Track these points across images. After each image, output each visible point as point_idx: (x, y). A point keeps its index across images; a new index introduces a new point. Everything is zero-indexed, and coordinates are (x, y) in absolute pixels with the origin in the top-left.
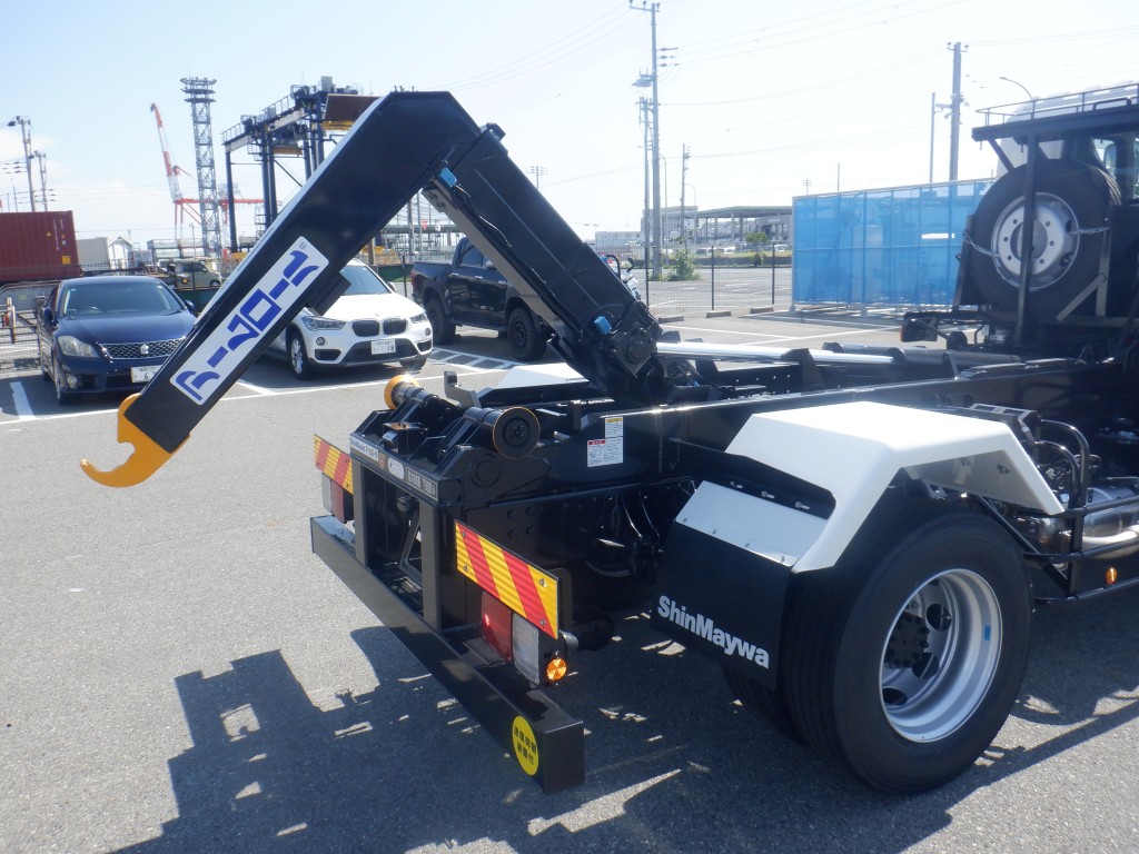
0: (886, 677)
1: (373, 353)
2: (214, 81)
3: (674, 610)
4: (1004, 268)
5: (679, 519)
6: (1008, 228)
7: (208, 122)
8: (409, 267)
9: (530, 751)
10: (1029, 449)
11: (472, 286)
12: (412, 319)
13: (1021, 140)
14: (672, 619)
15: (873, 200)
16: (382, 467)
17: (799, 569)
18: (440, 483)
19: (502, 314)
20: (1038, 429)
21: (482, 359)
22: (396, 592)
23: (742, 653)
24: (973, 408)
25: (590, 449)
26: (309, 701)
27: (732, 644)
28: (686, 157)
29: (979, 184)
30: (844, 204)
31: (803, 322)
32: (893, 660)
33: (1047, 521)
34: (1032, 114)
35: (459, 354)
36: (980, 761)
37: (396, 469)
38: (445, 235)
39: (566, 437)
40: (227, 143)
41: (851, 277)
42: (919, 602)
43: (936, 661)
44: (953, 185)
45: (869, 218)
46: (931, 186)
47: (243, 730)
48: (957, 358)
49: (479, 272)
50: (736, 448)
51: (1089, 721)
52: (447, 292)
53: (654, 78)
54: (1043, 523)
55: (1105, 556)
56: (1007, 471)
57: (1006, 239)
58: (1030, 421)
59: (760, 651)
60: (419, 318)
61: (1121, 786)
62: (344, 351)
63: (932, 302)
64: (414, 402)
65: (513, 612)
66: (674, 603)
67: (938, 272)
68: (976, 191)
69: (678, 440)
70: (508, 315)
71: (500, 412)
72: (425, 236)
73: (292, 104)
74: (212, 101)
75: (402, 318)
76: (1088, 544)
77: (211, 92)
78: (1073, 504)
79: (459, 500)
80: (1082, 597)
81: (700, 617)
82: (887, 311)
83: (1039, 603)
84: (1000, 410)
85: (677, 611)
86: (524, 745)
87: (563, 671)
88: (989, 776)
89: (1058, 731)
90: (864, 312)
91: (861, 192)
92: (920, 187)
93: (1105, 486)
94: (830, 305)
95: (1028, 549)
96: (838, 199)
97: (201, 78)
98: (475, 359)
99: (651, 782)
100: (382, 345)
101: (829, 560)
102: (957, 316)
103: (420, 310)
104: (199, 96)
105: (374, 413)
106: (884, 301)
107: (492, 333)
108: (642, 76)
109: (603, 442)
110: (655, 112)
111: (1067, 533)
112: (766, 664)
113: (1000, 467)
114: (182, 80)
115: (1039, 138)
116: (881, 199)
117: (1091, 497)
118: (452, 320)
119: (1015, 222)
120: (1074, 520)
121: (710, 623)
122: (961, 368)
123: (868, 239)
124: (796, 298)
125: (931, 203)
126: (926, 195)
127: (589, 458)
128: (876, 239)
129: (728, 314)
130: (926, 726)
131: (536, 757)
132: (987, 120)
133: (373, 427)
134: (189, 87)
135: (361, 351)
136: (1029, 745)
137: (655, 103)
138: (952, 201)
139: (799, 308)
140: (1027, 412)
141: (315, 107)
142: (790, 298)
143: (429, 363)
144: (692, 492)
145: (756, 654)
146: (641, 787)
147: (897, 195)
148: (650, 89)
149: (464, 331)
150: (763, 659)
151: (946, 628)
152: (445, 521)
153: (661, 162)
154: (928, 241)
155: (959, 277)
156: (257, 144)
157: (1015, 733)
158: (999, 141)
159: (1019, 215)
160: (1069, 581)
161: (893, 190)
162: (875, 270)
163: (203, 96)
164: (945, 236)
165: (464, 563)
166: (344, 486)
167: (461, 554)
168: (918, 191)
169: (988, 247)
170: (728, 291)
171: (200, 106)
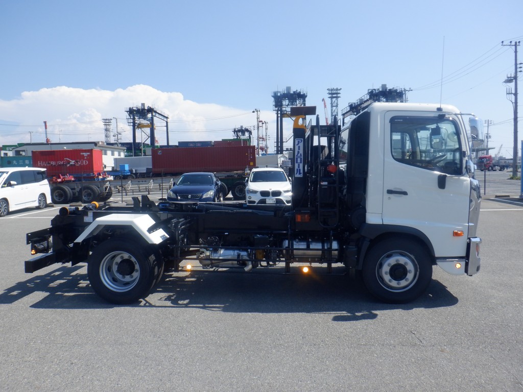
2: (341, 89)
7: (337, 106)
40: (343, 115)
53: (516, 78)
73: (368, 97)
74: (339, 97)
77: (339, 93)
97: (335, 88)
104: (334, 95)
108: (508, 78)
110: (516, 94)
114: (328, 90)
134: (330, 92)
141: (377, 98)
148: (513, 83)
156: (354, 115)
163: (336, 95)
171: (334, 99)
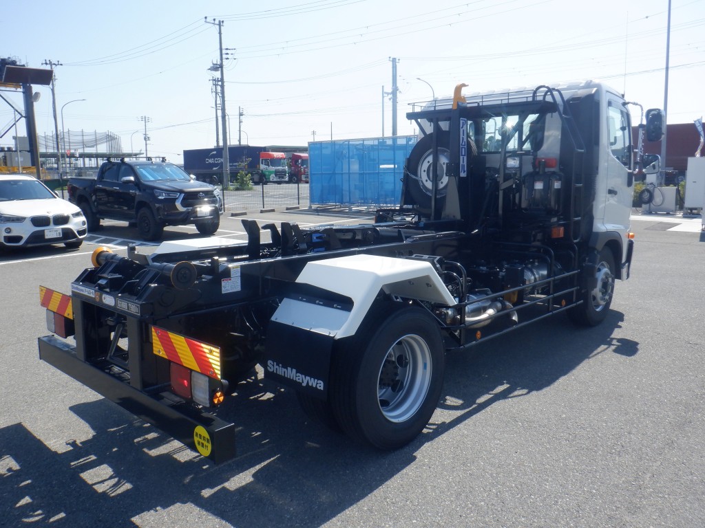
0: (380, 393)
1: (46, 237)
3: (276, 367)
4: (424, 185)
5: (273, 319)
6: (425, 166)
8: (67, 180)
9: (205, 443)
10: (440, 275)
11: (109, 193)
12: (73, 215)
13: (430, 120)
14: (275, 372)
15: (353, 145)
16: (98, 300)
17: (338, 337)
18: (141, 305)
19: (133, 212)
20: (444, 266)
21: (120, 240)
22: (109, 374)
23: (310, 384)
24: (413, 256)
25: (223, 283)
26: (48, 449)
27: (305, 380)
28: (241, 114)
29: (409, 138)
30: (337, 147)
31: (318, 215)
32: (383, 384)
33: (450, 312)
34: (435, 107)
35: (103, 237)
36: (425, 431)
37: (109, 300)
38: (81, 159)
39: (210, 277)
41: (342, 190)
42: (393, 353)
43: (402, 383)
44: (394, 138)
45: (351, 154)
46: (383, 138)
47: (10, 470)
48: (404, 233)
49: (117, 185)
50: (301, 279)
51: (474, 406)
52: (94, 198)
53: (221, 66)
54: (448, 313)
55: (475, 326)
56: (431, 286)
57: (424, 171)
58: (439, 261)
59: (319, 381)
60: (77, 215)
61: (486, 433)
62: (25, 237)
63: (386, 203)
64: (113, 262)
65: (191, 370)
66: (275, 363)
67: (389, 187)
68: (408, 142)
69: (269, 277)
70: (137, 212)
71: (173, 265)
72: (67, 160)
75: (66, 215)
76: (468, 321)
78: (460, 301)
79: (152, 314)
80: (467, 346)
81: (289, 369)
82: (363, 208)
83: (447, 350)
84: (426, 257)
85: (278, 367)
86: (201, 441)
87: (221, 399)
88: (430, 437)
89: (459, 413)
90: (350, 209)
91: (346, 141)
92: (378, 139)
93: (475, 293)
94: (331, 205)
95: (442, 325)
96: (333, 143)
98: (114, 240)
99: (263, 464)
100: (52, 232)
101: (352, 332)
102: (402, 211)
103: (77, 209)
105: (86, 270)
106: (361, 203)
107: (125, 223)
108: (213, 64)
109: (230, 280)
110: (222, 86)
111: (458, 317)
112: (322, 388)
113: (428, 284)
115: (438, 120)
116: (357, 145)
117: (468, 299)
118: (98, 216)
119: (429, 162)
120: (461, 308)
121: (294, 371)
122: (407, 237)
123: (351, 167)
124: (312, 201)
125: (384, 148)
126: (381, 144)
127: (223, 289)
128: (355, 167)
129: (273, 211)
130: (399, 415)
131: (210, 446)
132: (413, 108)
133: (88, 278)
135: (37, 237)
136: (448, 421)
137: (222, 80)
138: (394, 147)
139: (314, 207)
140: (438, 257)
142: (308, 201)
143: (84, 243)
144: (278, 306)
145: (317, 383)
146: (258, 467)
147: (366, 143)
148: (219, 73)
149: (106, 222)
150: (320, 385)
151: (406, 366)
152: (144, 327)
153: (227, 117)
154: (384, 169)
155: (403, 190)
157: (440, 416)
158: (419, 120)
159: (430, 159)
160: (460, 339)
161: (363, 140)
162: (355, 185)
164: (392, 166)
165: (158, 349)
166: (66, 315)
167: (155, 343)
168: (377, 141)
169: (416, 175)
170: (272, 196)
